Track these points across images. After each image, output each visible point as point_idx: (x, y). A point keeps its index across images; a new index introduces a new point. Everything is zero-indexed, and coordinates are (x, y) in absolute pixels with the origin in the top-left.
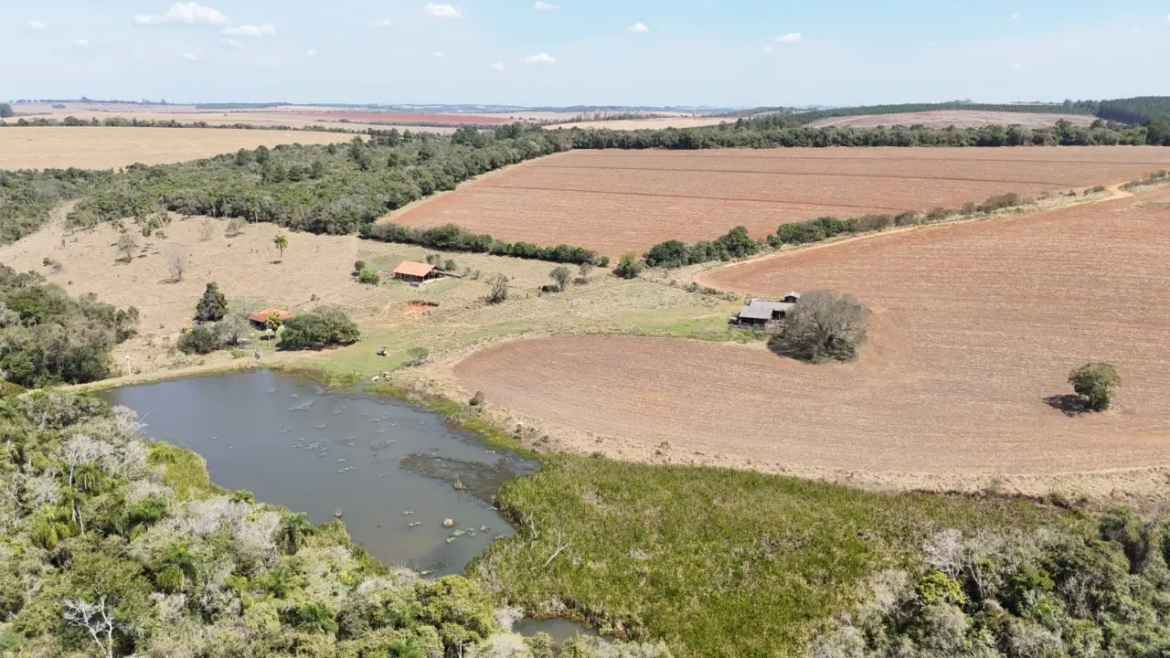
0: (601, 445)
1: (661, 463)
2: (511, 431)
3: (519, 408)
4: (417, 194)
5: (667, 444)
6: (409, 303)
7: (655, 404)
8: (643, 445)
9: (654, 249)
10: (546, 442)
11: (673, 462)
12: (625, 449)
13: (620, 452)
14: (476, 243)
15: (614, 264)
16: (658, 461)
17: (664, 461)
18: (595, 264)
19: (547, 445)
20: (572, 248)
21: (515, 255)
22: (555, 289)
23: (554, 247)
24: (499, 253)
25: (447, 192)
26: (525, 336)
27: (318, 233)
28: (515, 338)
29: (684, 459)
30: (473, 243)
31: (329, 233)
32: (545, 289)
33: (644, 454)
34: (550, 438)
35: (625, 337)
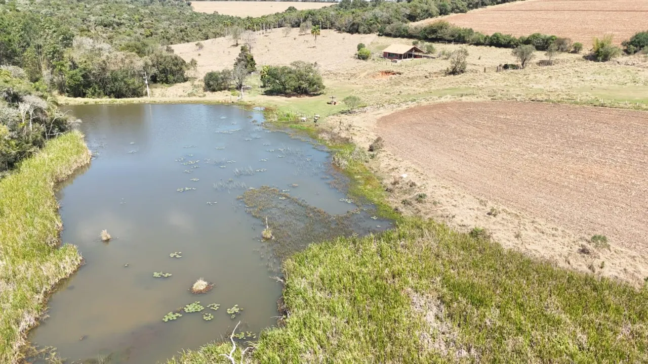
0: (493, 219)
1: (585, 268)
2: (388, 182)
3: (415, 160)
4: (435, 13)
5: (604, 239)
6: (382, 72)
7: (597, 179)
8: (560, 232)
9: (637, 35)
10: (420, 202)
11: (608, 273)
12: (529, 233)
13: (518, 236)
14: (460, 36)
15: (586, 51)
16: (580, 265)
17: (590, 267)
18: (567, 51)
19: (419, 206)
20: (545, 36)
21: (491, 44)
22: (514, 67)
23: (527, 37)
24: (478, 44)
25: (460, 14)
26: (464, 99)
27: (352, 34)
28: (453, 99)
29: (630, 269)
30: (457, 35)
31: (359, 33)
32: (506, 67)
33: (558, 248)
34: (429, 198)
35: (577, 106)
